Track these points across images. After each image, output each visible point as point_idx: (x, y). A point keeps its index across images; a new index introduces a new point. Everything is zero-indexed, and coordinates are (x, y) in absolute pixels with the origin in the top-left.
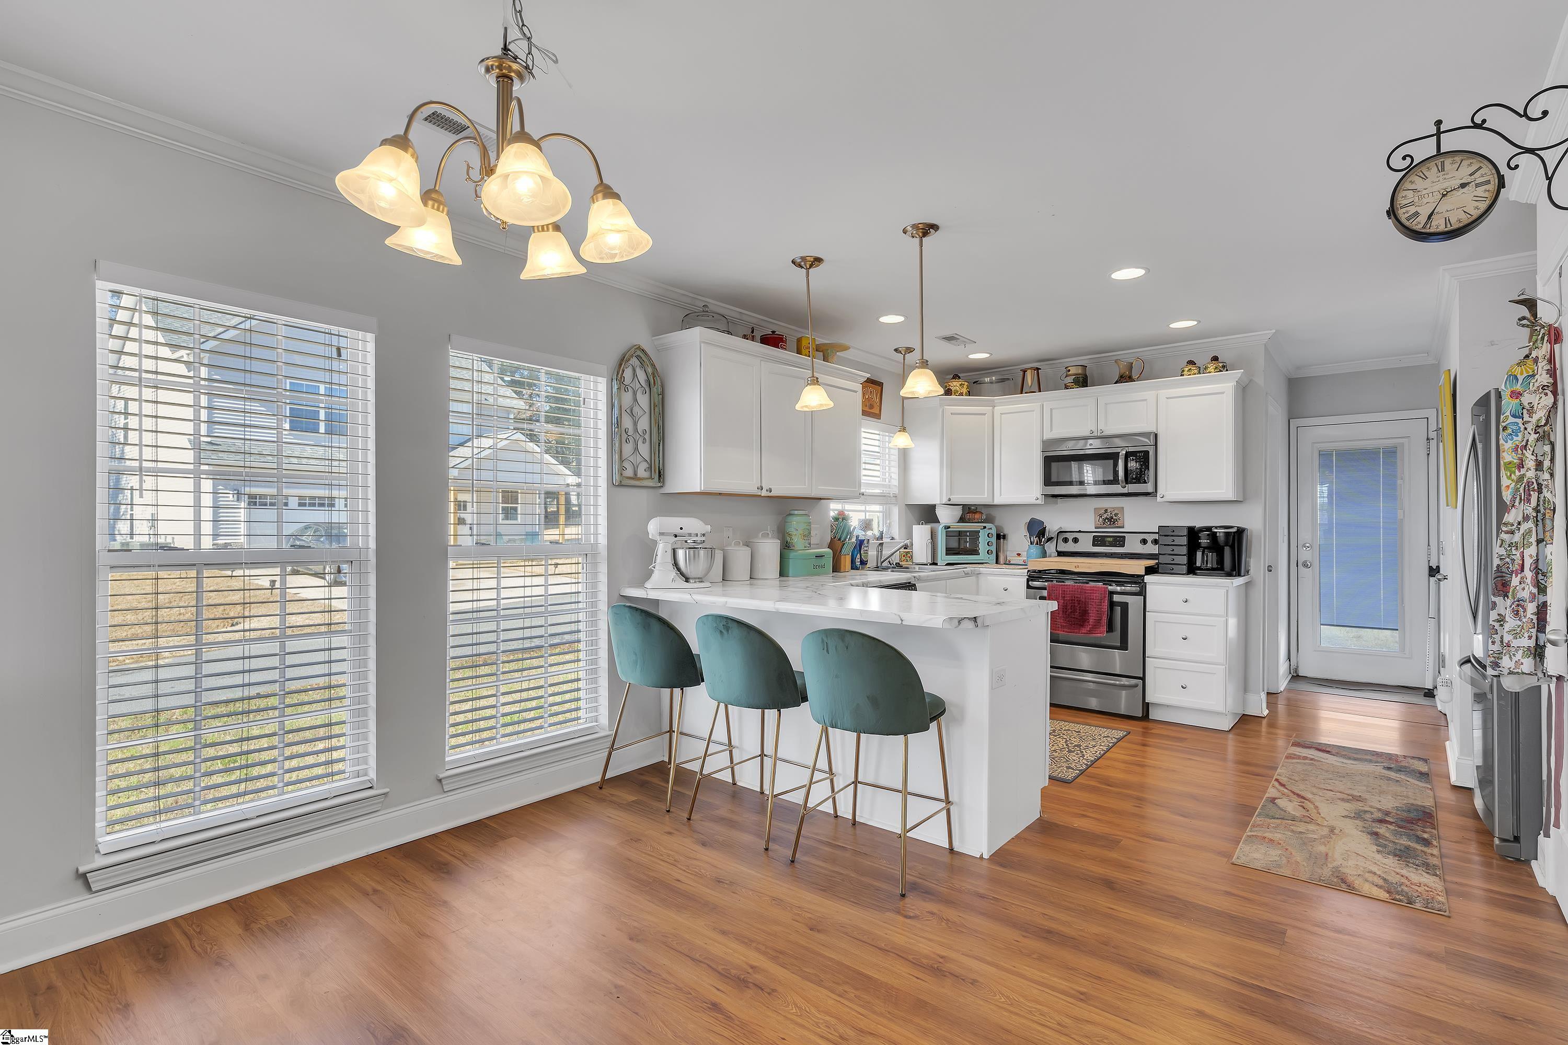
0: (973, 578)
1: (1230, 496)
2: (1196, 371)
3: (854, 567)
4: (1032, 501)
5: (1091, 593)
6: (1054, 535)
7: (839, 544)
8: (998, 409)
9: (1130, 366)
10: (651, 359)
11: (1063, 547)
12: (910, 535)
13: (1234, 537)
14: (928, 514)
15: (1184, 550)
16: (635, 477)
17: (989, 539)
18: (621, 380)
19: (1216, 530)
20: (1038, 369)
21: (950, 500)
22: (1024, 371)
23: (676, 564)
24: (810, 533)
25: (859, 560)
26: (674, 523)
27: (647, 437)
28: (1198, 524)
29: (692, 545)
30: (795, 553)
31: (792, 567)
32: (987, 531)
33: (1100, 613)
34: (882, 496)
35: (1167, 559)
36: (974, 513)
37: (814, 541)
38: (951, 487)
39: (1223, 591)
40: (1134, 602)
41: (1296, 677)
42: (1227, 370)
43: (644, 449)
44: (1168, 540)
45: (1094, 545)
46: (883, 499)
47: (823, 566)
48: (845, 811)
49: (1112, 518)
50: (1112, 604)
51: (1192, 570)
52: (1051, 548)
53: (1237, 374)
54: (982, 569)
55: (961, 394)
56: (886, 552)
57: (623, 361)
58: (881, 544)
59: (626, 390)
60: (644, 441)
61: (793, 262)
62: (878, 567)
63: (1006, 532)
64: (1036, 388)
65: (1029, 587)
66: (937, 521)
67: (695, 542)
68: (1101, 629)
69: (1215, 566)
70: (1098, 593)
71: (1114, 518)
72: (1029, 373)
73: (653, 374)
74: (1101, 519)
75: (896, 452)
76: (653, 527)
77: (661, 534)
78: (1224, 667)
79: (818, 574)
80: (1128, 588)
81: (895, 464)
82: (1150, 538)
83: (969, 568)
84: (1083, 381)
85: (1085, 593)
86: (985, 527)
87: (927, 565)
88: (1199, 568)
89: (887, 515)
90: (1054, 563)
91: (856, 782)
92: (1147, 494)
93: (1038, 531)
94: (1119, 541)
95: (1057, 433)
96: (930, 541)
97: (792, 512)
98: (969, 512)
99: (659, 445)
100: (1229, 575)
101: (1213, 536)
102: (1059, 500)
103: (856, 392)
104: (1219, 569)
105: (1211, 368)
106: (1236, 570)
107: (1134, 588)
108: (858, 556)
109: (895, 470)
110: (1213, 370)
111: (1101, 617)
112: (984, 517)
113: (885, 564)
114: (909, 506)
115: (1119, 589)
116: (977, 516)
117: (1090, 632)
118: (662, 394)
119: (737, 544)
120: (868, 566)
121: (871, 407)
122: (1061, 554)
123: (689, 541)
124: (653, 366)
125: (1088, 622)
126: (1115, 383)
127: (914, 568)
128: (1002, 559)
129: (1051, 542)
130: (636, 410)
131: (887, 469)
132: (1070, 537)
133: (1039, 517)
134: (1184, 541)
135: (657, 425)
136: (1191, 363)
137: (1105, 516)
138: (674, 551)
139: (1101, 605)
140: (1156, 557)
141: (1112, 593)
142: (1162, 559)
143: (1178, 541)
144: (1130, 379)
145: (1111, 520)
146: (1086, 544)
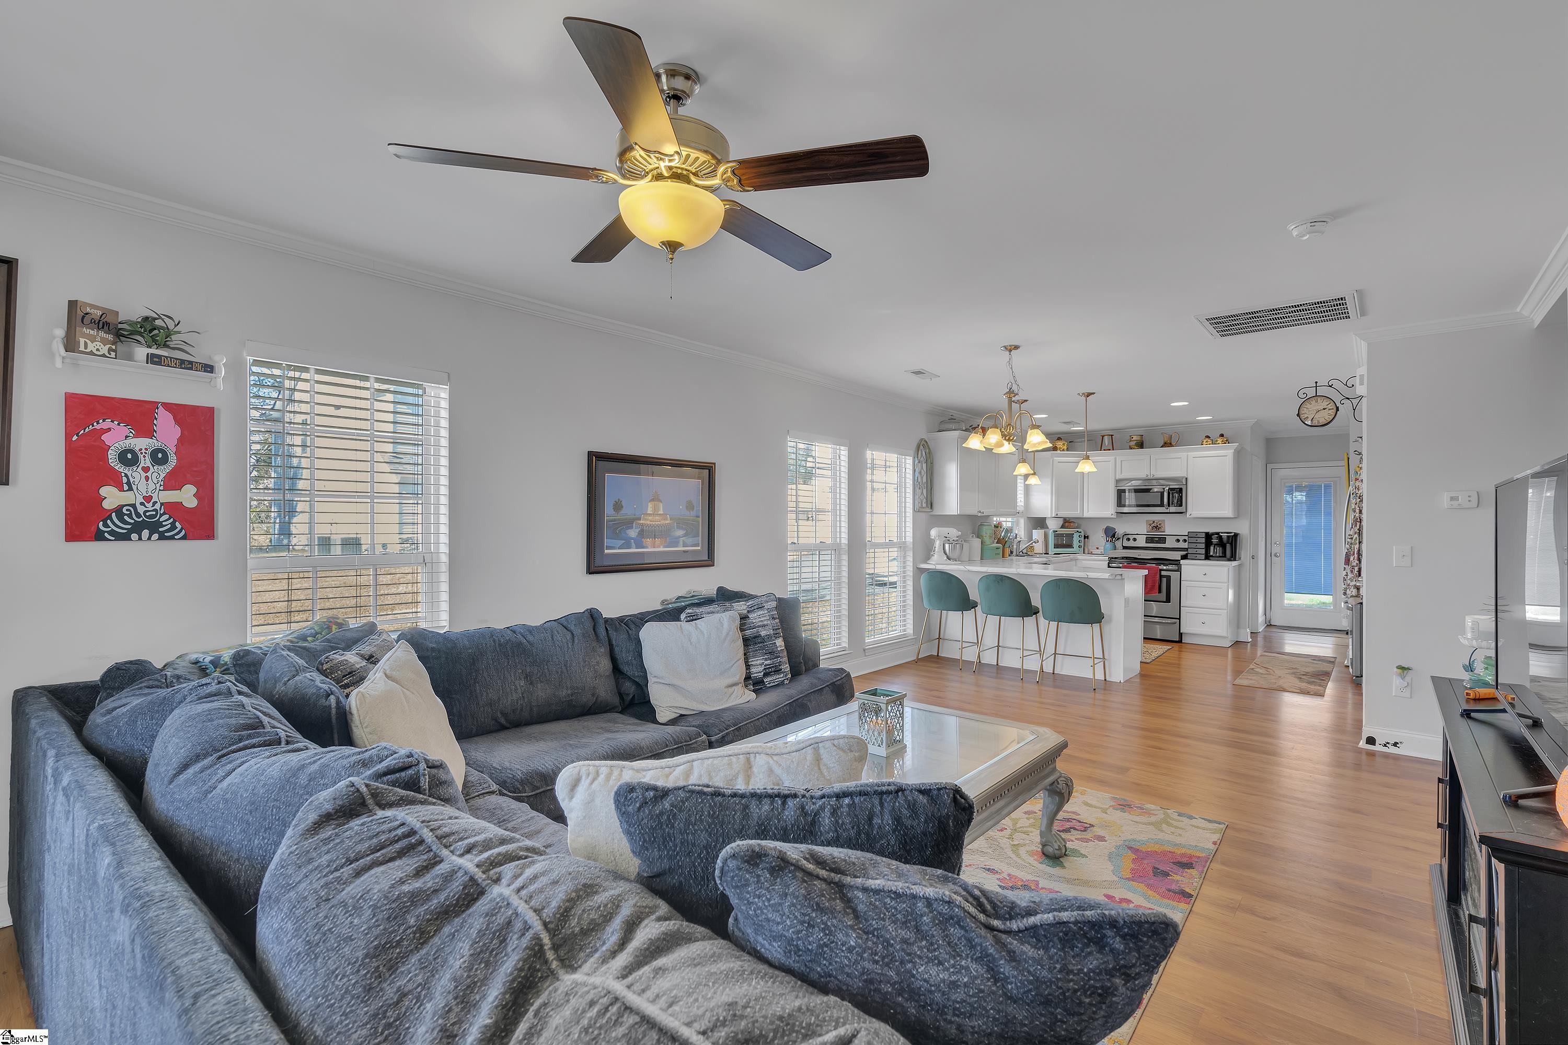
1: (1230, 515)
2: (1211, 442)
3: (1009, 555)
4: (1108, 516)
6: (1121, 536)
7: (1003, 541)
9: (1171, 438)
10: (928, 445)
11: (1126, 544)
12: (1031, 537)
13: (1232, 538)
14: (1040, 523)
15: (1203, 546)
16: (923, 507)
17: (1079, 539)
18: (917, 457)
19: (1222, 535)
20: (1112, 435)
21: (1055, 515)
22: (1103, 437)
23: (945, 552)
25: (1010, 551)
26: (945, 530)
27: (926, 486)
28: (1211, 531)
29: (954, 542)
30: (986, 546)
32: (1078, 534)
33: (1154, 582)
35: (1193, 551)
36: (1071, 523)
38: (1057, 509)
39: (1226, 569)
40: (1174, 576)
41: (1269, 625)
42: (1229, 443)
43: (925, 492)
44: (1193, 540)
45: (1147, 543)
47: (999, 554)
48: (1048, 668)
50: (1161, 576)
51: (1208, 557)
52: (1119, 544)
53: (1235, 445)
54: (1077, 556)
55: (1063, 450)
56: (1022, 546)
57: (918, 447)
58: (1019, 542)
59: (919, 463)
60: (925, 488)
63: (1090, 534)
64: (1111, 448)
66: (1047, 527)
67: (955, 540)
68: (1155, 591)
69: (1221, 555)
70: (1154, 570)
71: (1159, 526)
72: (1106, 438)
73: (930, 454)
74: (1150, 527)
76: (934, 533)
77: (938, 537)
78: (1226, 611)
80: (1170, 567)
82: (1181, 539)
83: (1069, 556)
84: (1141, 445)
86: (1077, 532)
87: (1043, 554)
88: (1212, 556)
89: (1017, 524)
90: (1123, 553)
91: (1055, 654)
92: (1180, 513)
93: (1111, 534)
94: (1162, 540)
95: (1125, 475)
96: (1044, 539)
97: (983, 523)
98: (1067, 522)
99: (931, 490)
100: (1229, 560)
101: (1220, 538)
102: (1125, 516)
104: (1223, 557)
105: (1220, 441)
106: (1233, 557)
107: (1175, 568)
111: (1155, 585)
112: (1077, 525)
114: (1031, 519)
115: (1165, 567)
116: (1072, 525)
118: (932, 464)
120: (1013, 554)
122: (1125, 548)
123: (952, 540)
124: (929, 449)
126: (1161, 447)
128: (1086, 552)
129: (1119, 541)
130: (922, 472)
132: (1131, 537)
133: (1112, 525)
134: (1203, 540)
135: (930, 479)
136: (1208, 437)
137: (1153, 525)
138: (944, 545)
139: (1155, 577)
140: (1186, 549)
141: (1161, 570)
142: (1190, 551)
143: (1199, 540)
144: (1170, 445)
145: (1157, 528)
146: (1141, 542)
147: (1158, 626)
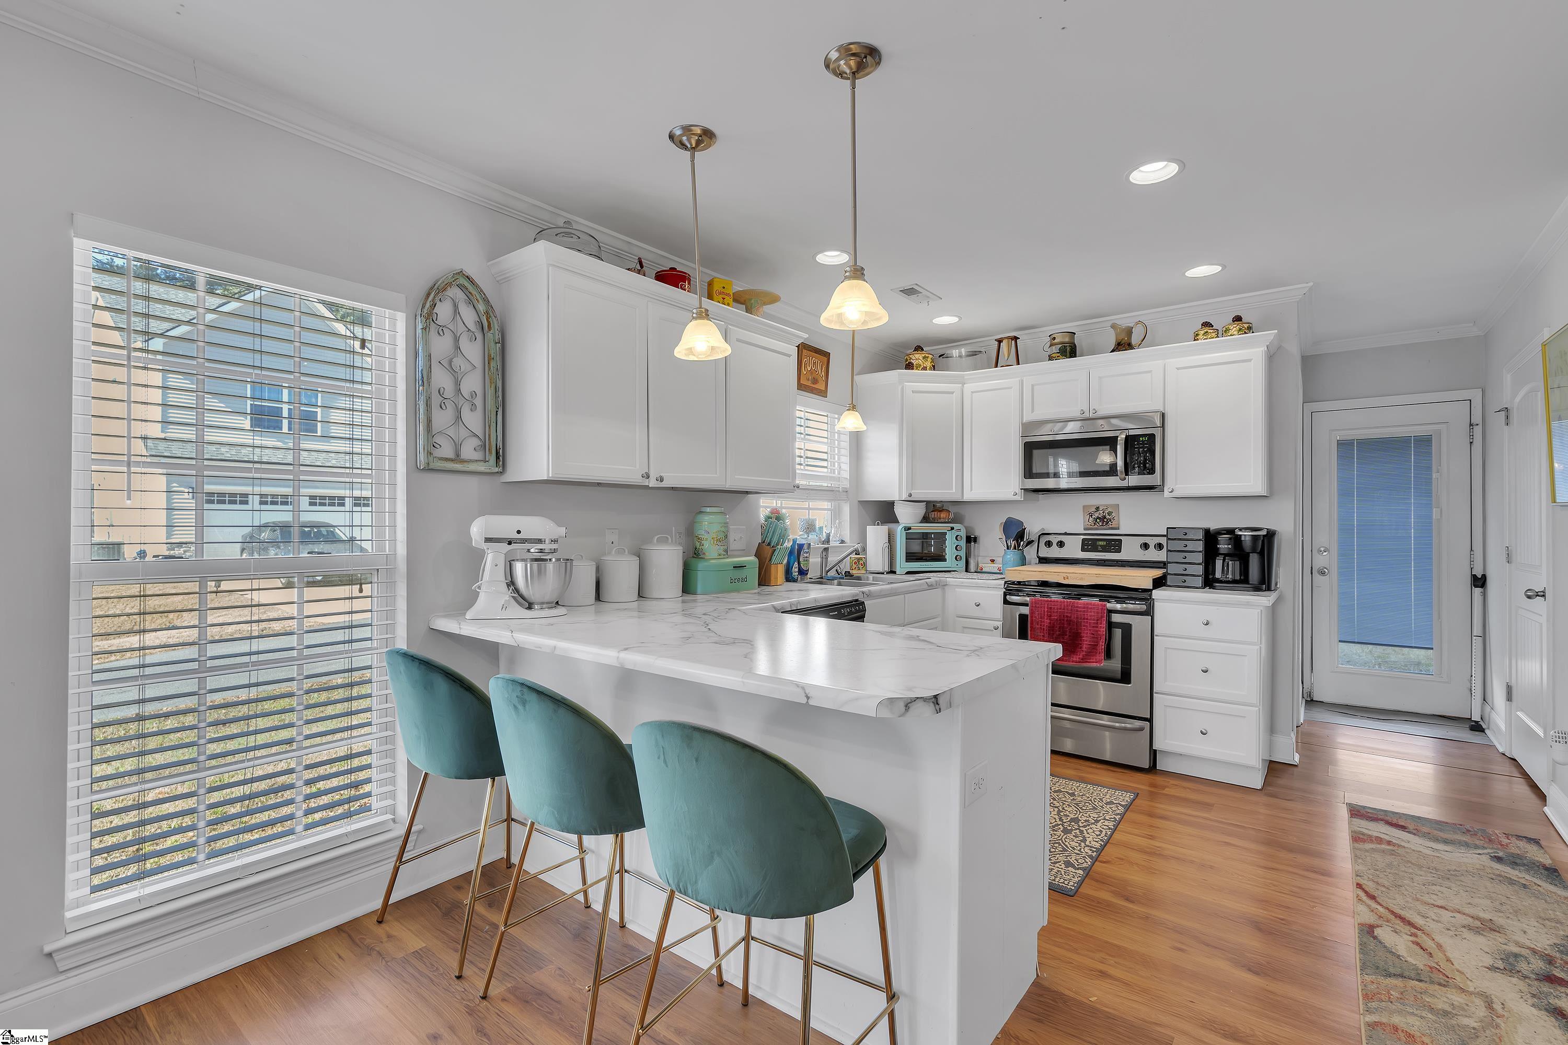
0: (939, 591)
1: (1258, 489)
2: (1214, 334)
3: (789, 578)
4: (1010, 496)
5: (1084, 612)
6: (1034, 537)
7: (768, 550)
8: (969, 387)
9: (1129, 331)
10: (482, 291)
11: (1045, 552)
12: (863, 538)
13: (1263, 541)
14: (885, 512)
15: (1199, 558)
16: (457, 458)
17: (957, 543)
18: (431, 318)
19: (1240, 533)
20: (1016, 338)
21: (910, 495)
22: (1000, 341)
23: (511, 583)
24: (726, 537)
25: (797, 570)
26: (506, 525)
27: (478, 402)
28: (1214, 526)
29: (538, 555)
30: (706, 564)
31: (701, 579)
32: (955, 533)
33: (1096, 638)
34: (830, 490)
35: (1178, 569)
36: (940, 511)
37: (733, 546)
38: (912, 482)
39: (1256, 612)
40: (1139, 624)
41: (1310, 703)
42: (1253, 332)
43: (473, 420)
44: (1179, 545)
45: (1083, 550)
46: (830, 493)
47: (744, 580)
49: (1105, 518)
50: (1111, 625)
51: (1209, 582)
52: (1030, 553)
53: (1269, 335)
54: (949, 579)
55: (925, 369)
56: (833, 559)
57: (435, 291)
58: (826, 549)
59: (441, 331)
60: (473, 407)
61: (671, 137)
62: (822, 578)
63: (977, 534)
64: (1013, 360)
65: (1006, 602)
66: (895, 520)
67: (541, 551)
68: (1098, 657)
69: (1238, 577)
70: (1094, 612)
71: (1108, 517)
72: (1004, 345)
73: (487, 313)
74: (1091, 519)
75: (847, 438)
76: (477, 530)
77: (488, 540)
78: (1257, 708)
79: (737, 591)
80: (1130, 606)
81: (845, 452)
82: (1153, 541)
83: (934, 578)
84: (1069, 350)
85: (1077, 611)
86: (952, 529)
87: (883, 573)
88: (1219, 581)
89: (836, 514)
90: (1034, 573)
92: (1150, 488)
93: (1016, 533)
94: (1116, 545)
95: (1038, 415)
96: (887, 545)
97: (704, 509)
98: (934, 510)
99: (497, 414)
100: (1257, 589)
101: (1237, 540)
102: (1041, 496)
103: (789, 356)
104: (1242, 581)
105: (1234, 328)
106: (1265, 583)
107: (1140, 607)
108: (796, 565)
109: (846, 459)
110: (1235, 333)
111: (1097, 642)
112: (951, 516)
113: (832, 573)
114: (864, 504)
115: (1118, 606)
116: (943, 515)
117: (1084, 660)
118: (503, 343)
119: (620, 552)
120: (809, 576)
121: (815, 381)
122: (1043, 561)
123: (532, 550)
124: (486, 301)
125: (1081, 648)
126: (1111, 352)
127: (868, 579)
128: (972, 567)
129: (1031, 546)
130: (458, 362)
131: (836, 459)
132: (1055, 540)
133: (1017, 515)
134: (1200, 546)
135: (493, 386)
136: (1207, 324)
137: (1097, 515)
138: (509, 565)
139: (1097, 627)
140: (1163, 565)
141: (1111, 612)
142: (1172, 568)
143: (1191, 546)
144: (1129, 346)
145: (1104, 520)
146: (1073, 549)
147: (1107, 733)
